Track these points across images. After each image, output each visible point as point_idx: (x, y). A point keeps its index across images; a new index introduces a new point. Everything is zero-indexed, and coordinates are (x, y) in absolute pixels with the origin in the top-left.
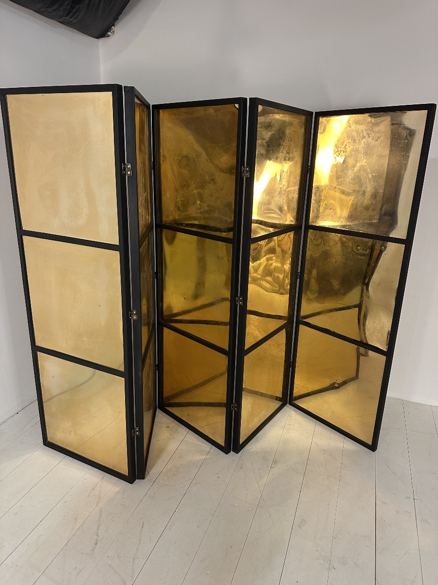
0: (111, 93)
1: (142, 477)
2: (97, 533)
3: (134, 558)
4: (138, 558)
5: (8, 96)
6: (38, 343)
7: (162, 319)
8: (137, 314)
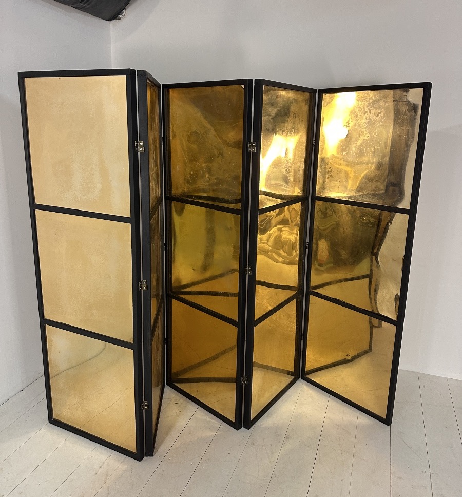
0: (124, 77)
1: (151, 454)
5: (26, 79)
6: (47, 316)
7: (171, 291)
8: (147, 284)
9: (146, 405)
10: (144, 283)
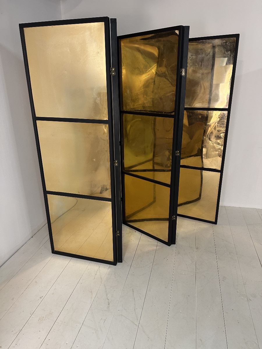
0: (103, 23)
1: (121, 261)
2: (107, 298)
3: (135, 309)
4: (137, 309)
5: (25, 29)
6: (48, 189)
7: (124, 169)
8: (118, 162)
9: (118, 233)
10: (116, 161)
